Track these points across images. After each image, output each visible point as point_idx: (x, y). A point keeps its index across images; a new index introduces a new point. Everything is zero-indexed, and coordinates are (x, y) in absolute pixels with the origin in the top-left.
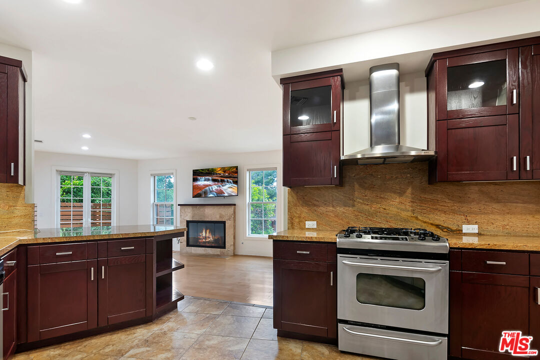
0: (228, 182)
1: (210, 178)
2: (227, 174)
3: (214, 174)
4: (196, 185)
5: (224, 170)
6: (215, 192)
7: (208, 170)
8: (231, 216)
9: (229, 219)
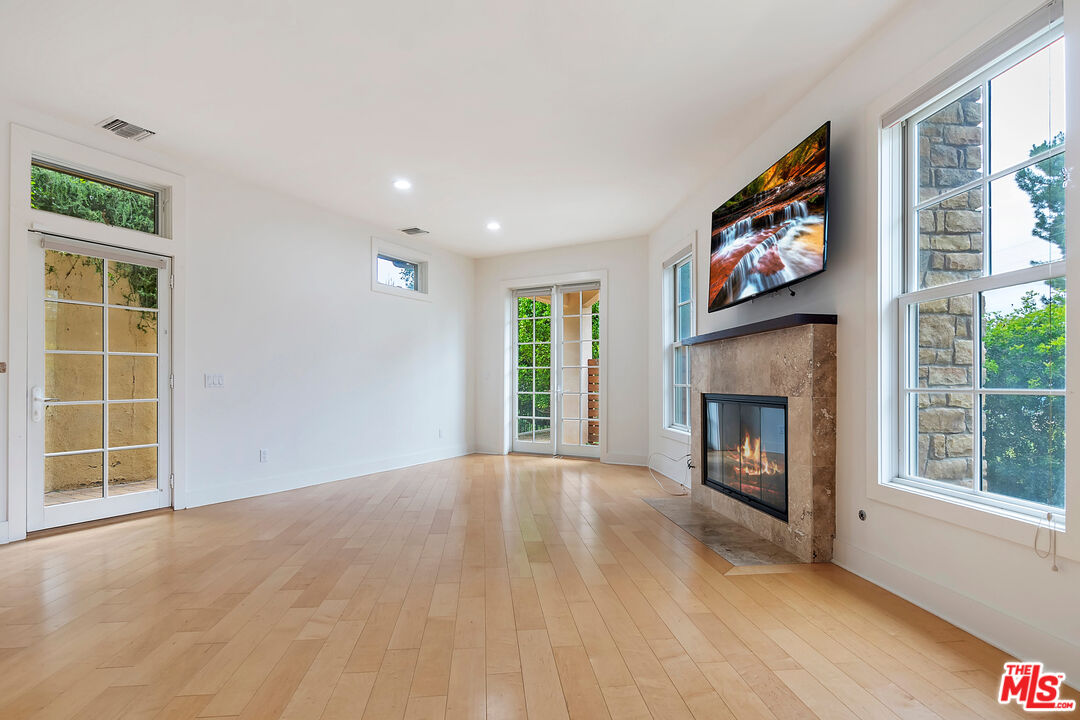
0: (793, 215)
1: (748, 220)
2: (791, 183)
3: (758, 200)
4: (719, 261)
5: (784, 168)
6: (760, 272)
7: (744, 191)
8: (805, 374)
9: (797, 389)
